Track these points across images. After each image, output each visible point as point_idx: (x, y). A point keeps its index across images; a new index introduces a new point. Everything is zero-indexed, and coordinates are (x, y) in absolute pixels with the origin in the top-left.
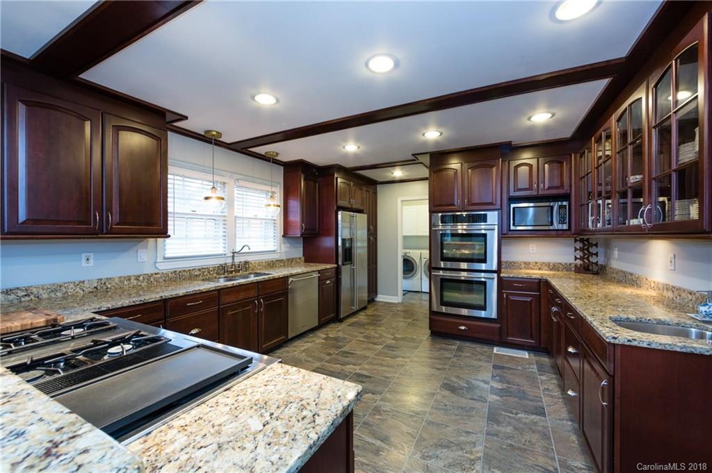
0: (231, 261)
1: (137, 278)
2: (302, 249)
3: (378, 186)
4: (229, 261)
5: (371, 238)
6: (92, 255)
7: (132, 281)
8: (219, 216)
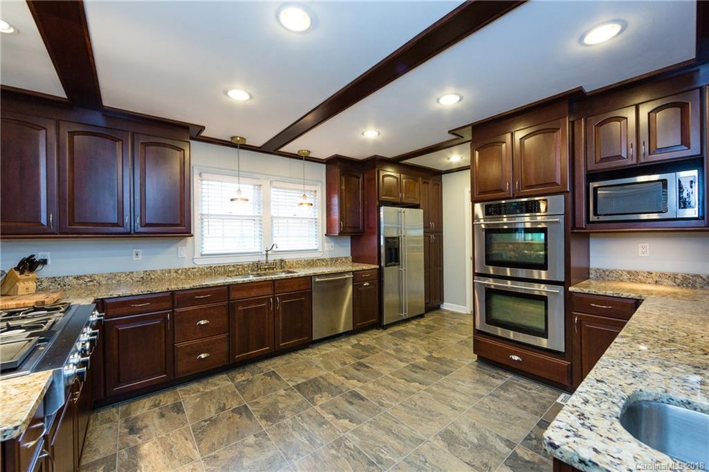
0: (265, 259)
1: (176, 271)
2: (350, 248)
3: (443, 175)
4: (263, 259)
5: (432, 237)
6: (140, 250)
7: (172, 274)
8: (257, 216)
